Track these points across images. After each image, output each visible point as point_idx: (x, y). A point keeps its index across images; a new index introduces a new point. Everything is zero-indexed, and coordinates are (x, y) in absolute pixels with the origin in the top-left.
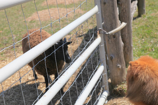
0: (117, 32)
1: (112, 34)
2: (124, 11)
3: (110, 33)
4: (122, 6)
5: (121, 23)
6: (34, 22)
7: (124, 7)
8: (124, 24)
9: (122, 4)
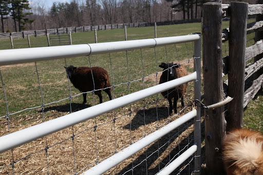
0: (219, 107)
1: (211, 109)
2: (235, 83)
3: (209, 107)
4: (232, 76)
5: (226, 97)
6: (150, 82)
7: (235, 77)
8: (229, 99)
9: (232, 74)
